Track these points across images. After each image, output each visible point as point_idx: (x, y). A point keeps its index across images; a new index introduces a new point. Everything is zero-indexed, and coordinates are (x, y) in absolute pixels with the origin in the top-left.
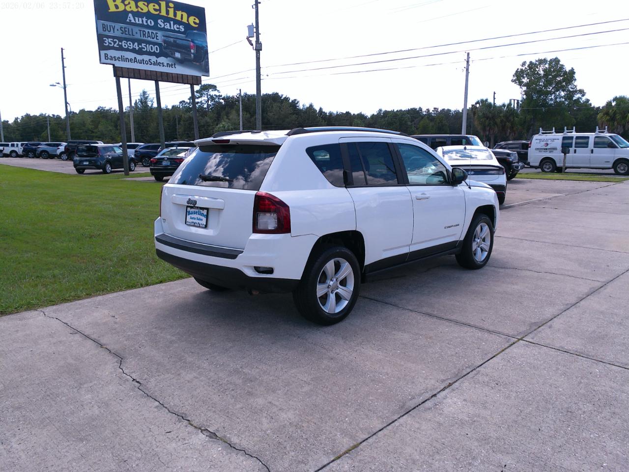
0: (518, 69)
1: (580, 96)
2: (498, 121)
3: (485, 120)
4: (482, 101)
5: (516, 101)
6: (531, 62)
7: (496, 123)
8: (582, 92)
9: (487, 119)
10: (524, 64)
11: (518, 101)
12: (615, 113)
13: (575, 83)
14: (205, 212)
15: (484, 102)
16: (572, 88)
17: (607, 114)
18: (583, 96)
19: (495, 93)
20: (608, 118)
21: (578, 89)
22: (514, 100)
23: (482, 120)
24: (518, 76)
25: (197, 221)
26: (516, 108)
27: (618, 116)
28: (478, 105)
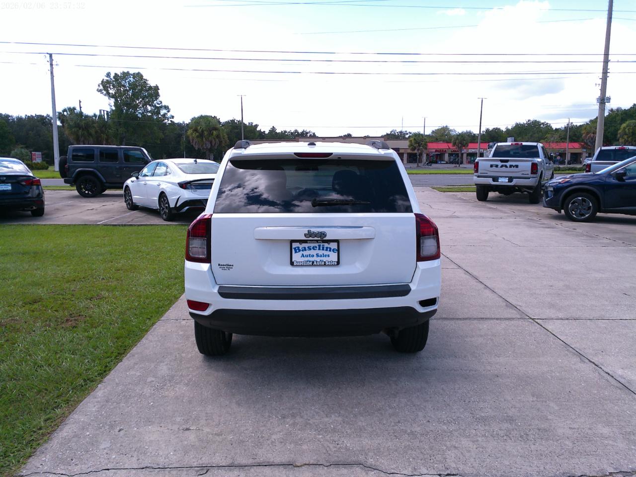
0: (103, 80)
1: (166, 112)
2: (93, 131)
3: (77, 130)
4: (70, 109)
5: (105, 112)
6: (116, 74)
7: (90, 134)
8: (166, 108)
9: (80, 129)
10: (108, 75)
11: (107, 111)
12: (203, 131)
13: (160, 99)
14: (334, 246)
15: (72, 110)
16: (159, 104)
17: (196, 130)
18: (168, 112)
19: (80, 102)
20: (197, 134)
21: (163, 105)
22: (104, 111)
23: (73, 130)
24: (105, 86)
25: (318, 259)
26: (106, 119)
27: (206, 133)
28: (65, 113)
